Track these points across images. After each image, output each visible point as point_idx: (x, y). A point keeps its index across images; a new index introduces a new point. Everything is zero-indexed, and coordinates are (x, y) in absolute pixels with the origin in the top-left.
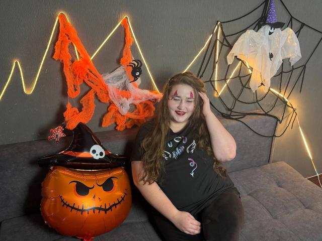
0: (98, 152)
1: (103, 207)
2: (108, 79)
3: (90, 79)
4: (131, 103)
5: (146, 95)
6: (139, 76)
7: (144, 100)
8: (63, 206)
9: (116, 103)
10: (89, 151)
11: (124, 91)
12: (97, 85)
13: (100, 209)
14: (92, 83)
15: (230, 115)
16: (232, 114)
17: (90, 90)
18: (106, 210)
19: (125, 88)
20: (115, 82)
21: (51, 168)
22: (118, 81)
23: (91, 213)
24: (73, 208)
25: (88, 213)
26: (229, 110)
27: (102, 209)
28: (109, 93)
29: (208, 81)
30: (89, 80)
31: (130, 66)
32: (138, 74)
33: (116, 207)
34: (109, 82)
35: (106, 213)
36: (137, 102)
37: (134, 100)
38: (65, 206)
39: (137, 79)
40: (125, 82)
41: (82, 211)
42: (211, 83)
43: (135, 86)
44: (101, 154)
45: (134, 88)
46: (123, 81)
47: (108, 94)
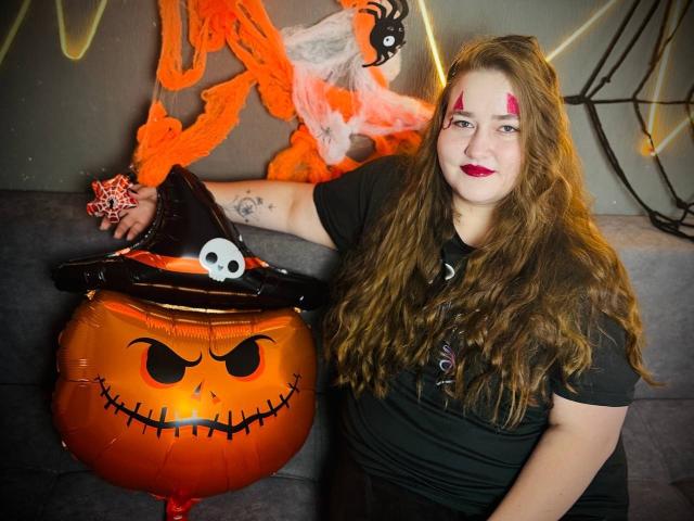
0: (223, 260)
1: (223, 420)
2: (299, 47)
3: (245, 41)
4: (356, 131)
5: (409, 116)
6: (393, 49)
7: (398, 128)
8: (107, 407)
9: (311, 123)
10: (197, 252)
11: (341, 90)
12: (262, 62)
13: (214, 426)
14: (250, 51)
15: (680, 222)
16: (686, 221)
17: (241, 73)
18: (230, 430)
19: (346, 81)
20: (319, 59)
21: (90, 295)
22: (329, 56)
23: (186, 433)
24: (134, 415)
25: (177, 435)
26: (679, 203)
27: (221, 427)
28: (295, 89)
29: (628, 100)
30: (240, 42)
31: (370, 12)
32: (389, 41)
33: (261, 424)
34: (301, 57)
35: (230, 437)
36: (377, 132)
37: (370, 122)
38: (112, 408)
39: (387, 58)
40: (348, 64)
41: (161, 425)
42: (636, 108)
43: (380, 80)
44: (233, 266)
45: (374, 85)
46: (342, 59)
47: (290, 92)
